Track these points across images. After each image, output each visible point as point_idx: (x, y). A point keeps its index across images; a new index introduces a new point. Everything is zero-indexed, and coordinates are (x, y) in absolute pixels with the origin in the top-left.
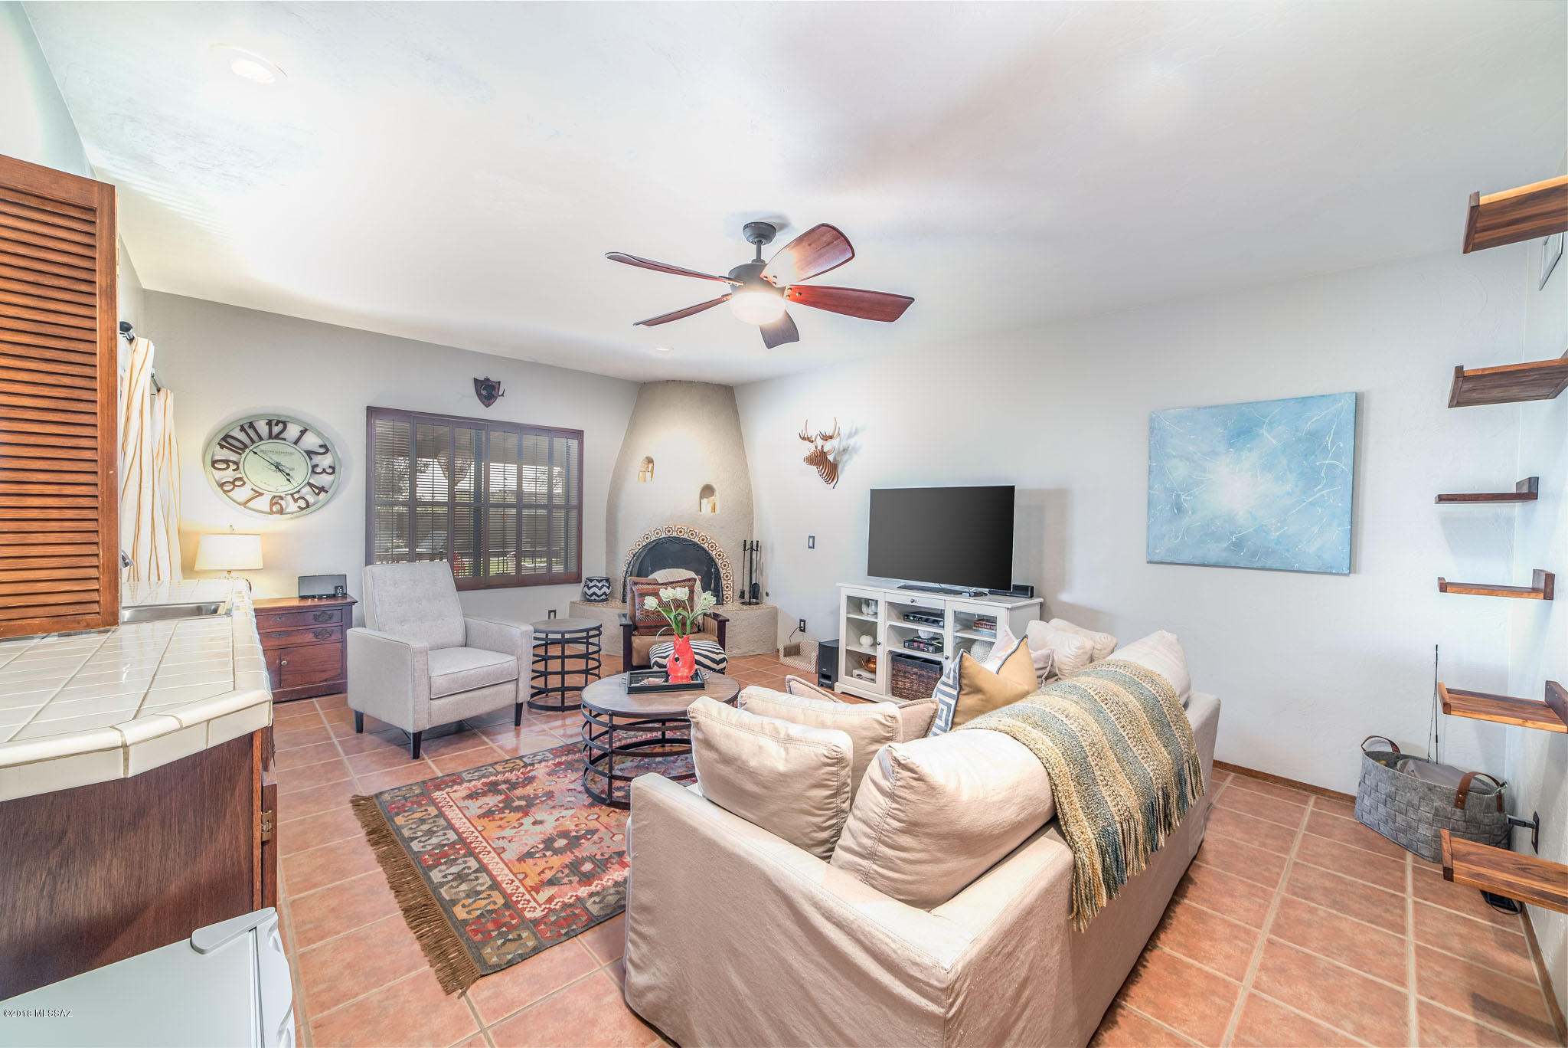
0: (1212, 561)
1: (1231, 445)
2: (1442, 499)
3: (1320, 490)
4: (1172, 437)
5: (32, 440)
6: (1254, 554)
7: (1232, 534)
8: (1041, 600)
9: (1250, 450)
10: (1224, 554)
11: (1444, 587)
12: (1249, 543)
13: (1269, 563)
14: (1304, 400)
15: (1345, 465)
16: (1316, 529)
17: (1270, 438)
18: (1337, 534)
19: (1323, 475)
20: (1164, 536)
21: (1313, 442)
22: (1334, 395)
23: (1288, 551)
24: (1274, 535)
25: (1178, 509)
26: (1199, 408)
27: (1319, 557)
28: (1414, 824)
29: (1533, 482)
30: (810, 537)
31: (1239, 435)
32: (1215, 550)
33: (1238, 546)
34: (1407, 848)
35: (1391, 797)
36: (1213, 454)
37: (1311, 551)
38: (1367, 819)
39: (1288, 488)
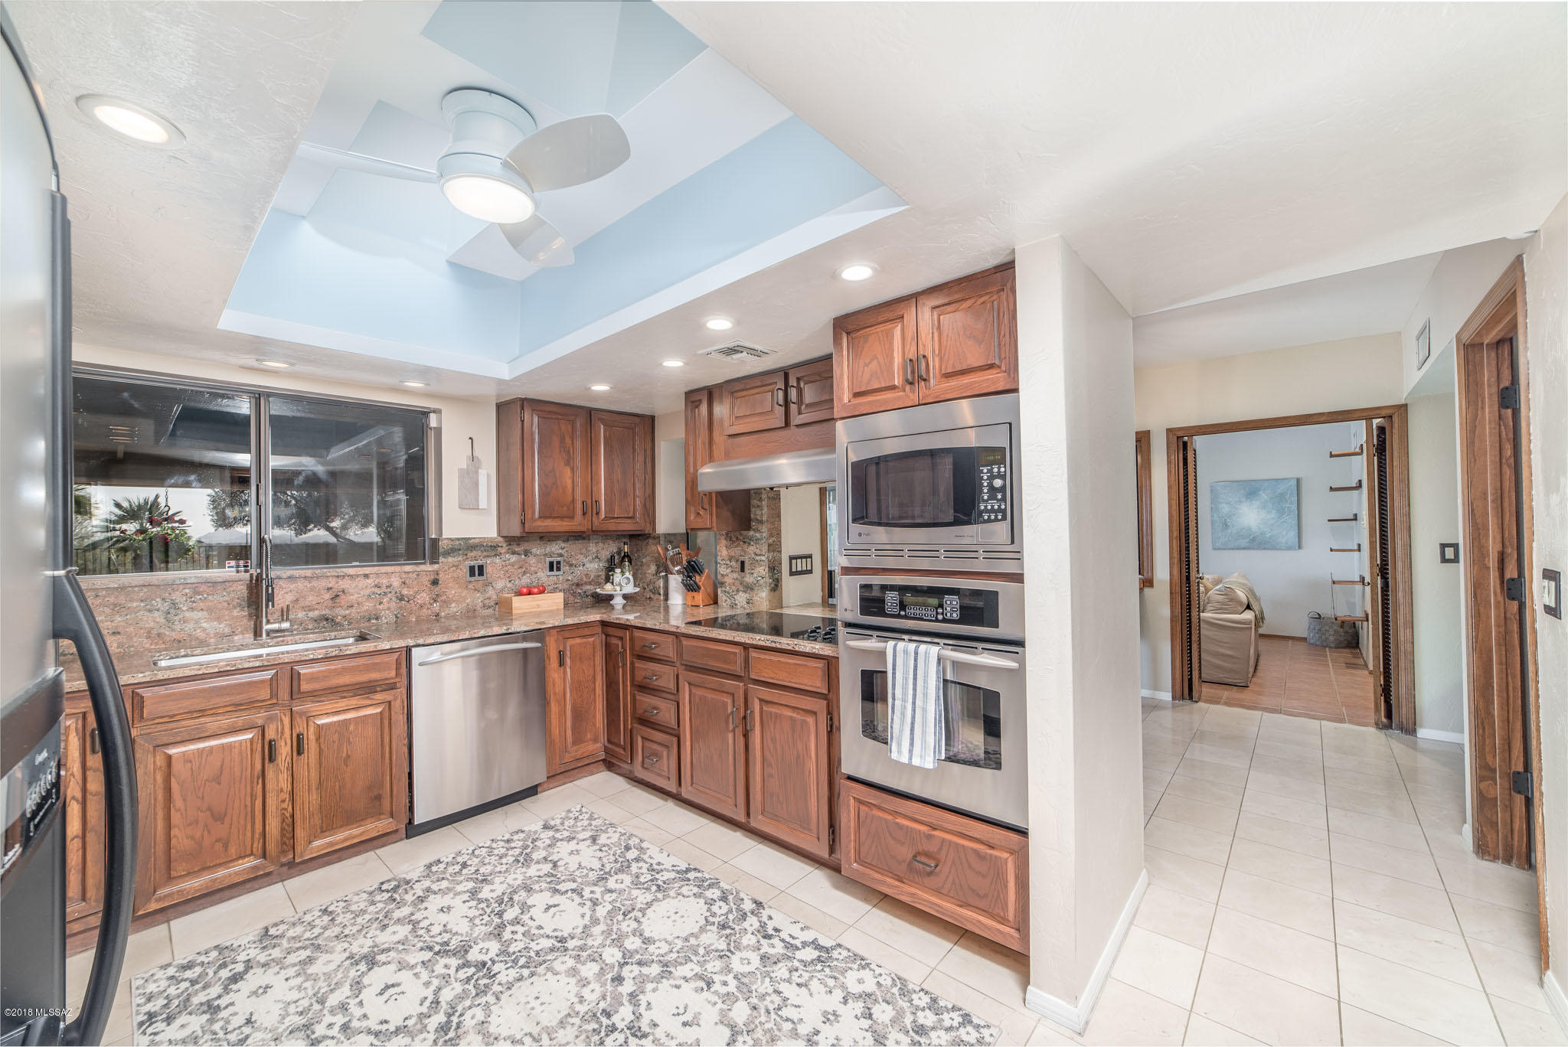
0: (1242, 548)
1: (1248, 498)
2: (1329, 521)
3: (1285, 517)
4: (1221, 494)
6: (1260, 544)
7: (1250, 535)
9: (1256, 500)
10: (1247, 544)
11: (1331, 550)
12: (1258, 539)
13: (1266, 547)
14: (1276, 480)
15: (1294, 507)
16: (1284, 533)
17: (1264, 496)
18: (1293, 534)
19: (1286, 511)
20: (1220, 538)
21: (1282, 497)
22: (1289, 478)
23: (1274, 541)
24: (1268, 535)
25: (1226, 525)
26: (1233, 481)
27: (1286, 543)
28: (1328, 637)
29: (1356, 515)
31: (1251, 494)
32: (1244, 542)
33: (1253, 540)
34: (1325, 647)
35: (1320, 630)
36: (1241, 502)
37: (1283, 541)
38: (1312, 641)
39: (1273, 516)
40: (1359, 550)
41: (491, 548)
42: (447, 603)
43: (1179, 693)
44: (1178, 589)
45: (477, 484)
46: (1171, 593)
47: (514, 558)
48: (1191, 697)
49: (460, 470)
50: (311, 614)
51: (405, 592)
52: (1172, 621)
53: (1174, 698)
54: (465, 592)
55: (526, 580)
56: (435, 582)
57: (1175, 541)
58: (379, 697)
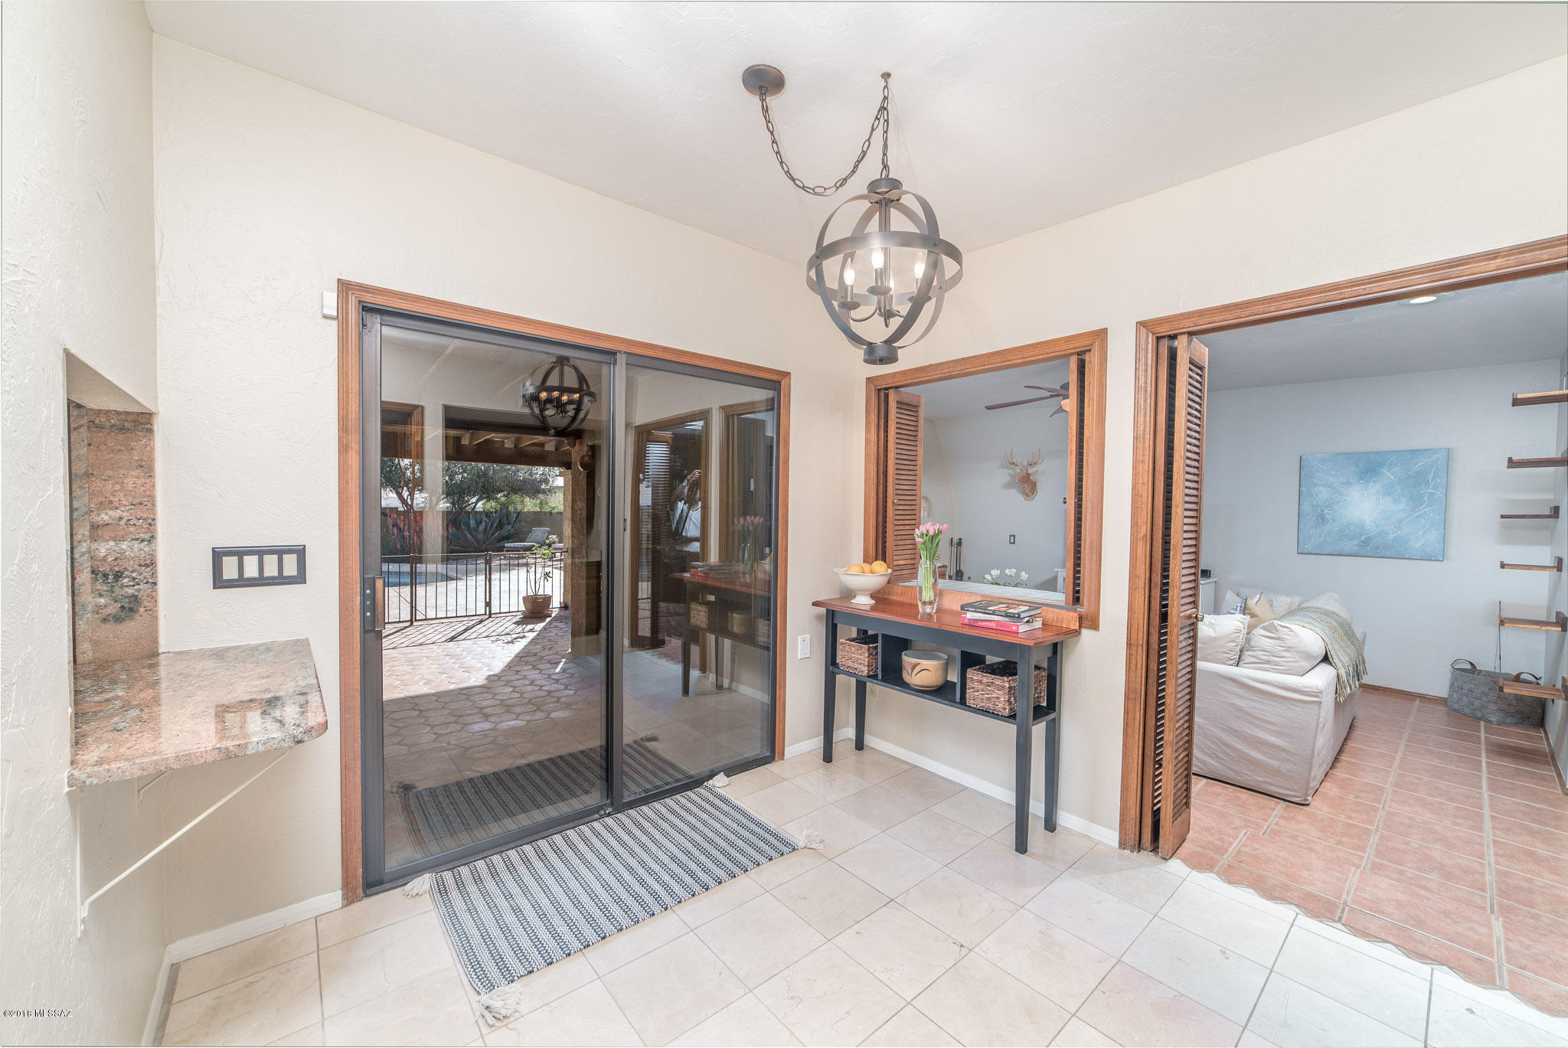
0: (1347, 553)
1: (1361, 478)
3: (1424, 508)
4: (1318, 472)
5: (907, 503)
6: (1377, 548)
7: (1361, 535)
8: (1216, 579)
9: (1375, 482)
10: (1356, 548)
11: (1503, 566)
12: (1374, 541)
13: (1388, 554)
14: (1413, 452)
15: (1441, 491)
16: (1420, 533)
17: (1388, 475)
18: (1434, 536)
19: (1426, 499)
20: (1312, 536)
21: (1419, 478)
22: (1434, 449)
23: (1401, 546)
24: (1391, 537)
25: (1322, 519)
26: (1338, 454)
27: (1423, 550)
28: (1486, 704)
30: (1011, 536)
31: (1367, 473)
32: (1350, 545)
33: (1365, 542)
34: (1480, 719)
35: (1471, 690)
36: (1349, 484)
37: (1418, 545)
38: (1456, 706)
39: (1402, 506)
40: (1559, 568)
43: (1132, 837)
44: (1142, 638)
46: (1129, 645)
48: (1155, 848)
52: (1127, 698)
53: (1123, 845)
57: (1141, 545)
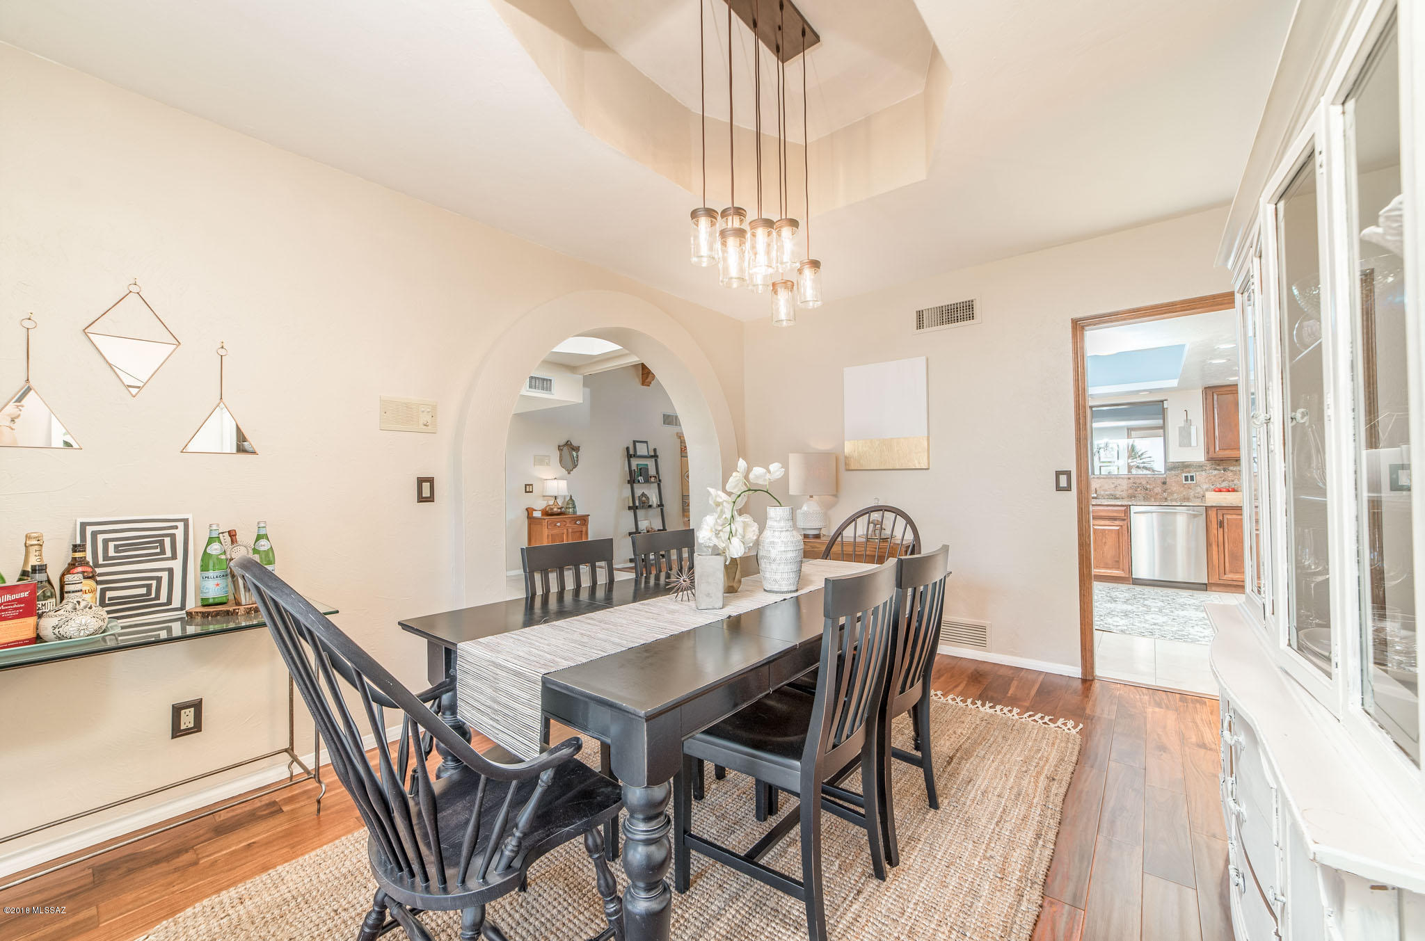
41: (1200, 467)
42: (1172, 493)
45: (1190, 434)
47: (1216, 472)
49: (1180, 428)
50: (1106, 493)
51: (1148, 486)
54: (1182, 489)
55: (1224, 485)
56: (1164, 483)
58: (1117, 523)
